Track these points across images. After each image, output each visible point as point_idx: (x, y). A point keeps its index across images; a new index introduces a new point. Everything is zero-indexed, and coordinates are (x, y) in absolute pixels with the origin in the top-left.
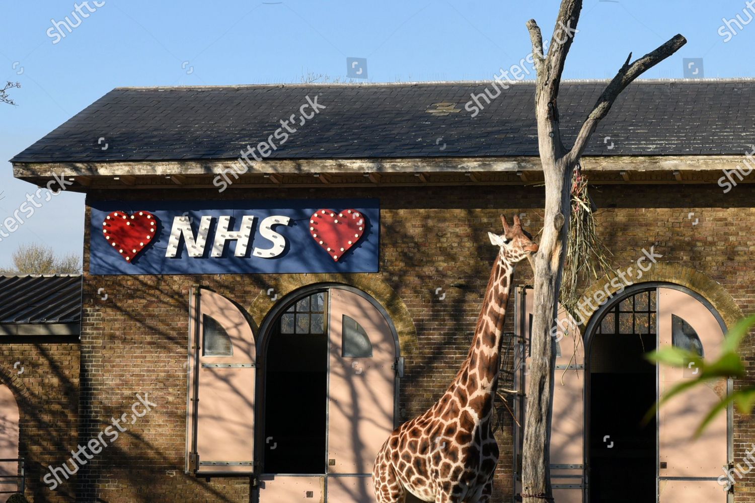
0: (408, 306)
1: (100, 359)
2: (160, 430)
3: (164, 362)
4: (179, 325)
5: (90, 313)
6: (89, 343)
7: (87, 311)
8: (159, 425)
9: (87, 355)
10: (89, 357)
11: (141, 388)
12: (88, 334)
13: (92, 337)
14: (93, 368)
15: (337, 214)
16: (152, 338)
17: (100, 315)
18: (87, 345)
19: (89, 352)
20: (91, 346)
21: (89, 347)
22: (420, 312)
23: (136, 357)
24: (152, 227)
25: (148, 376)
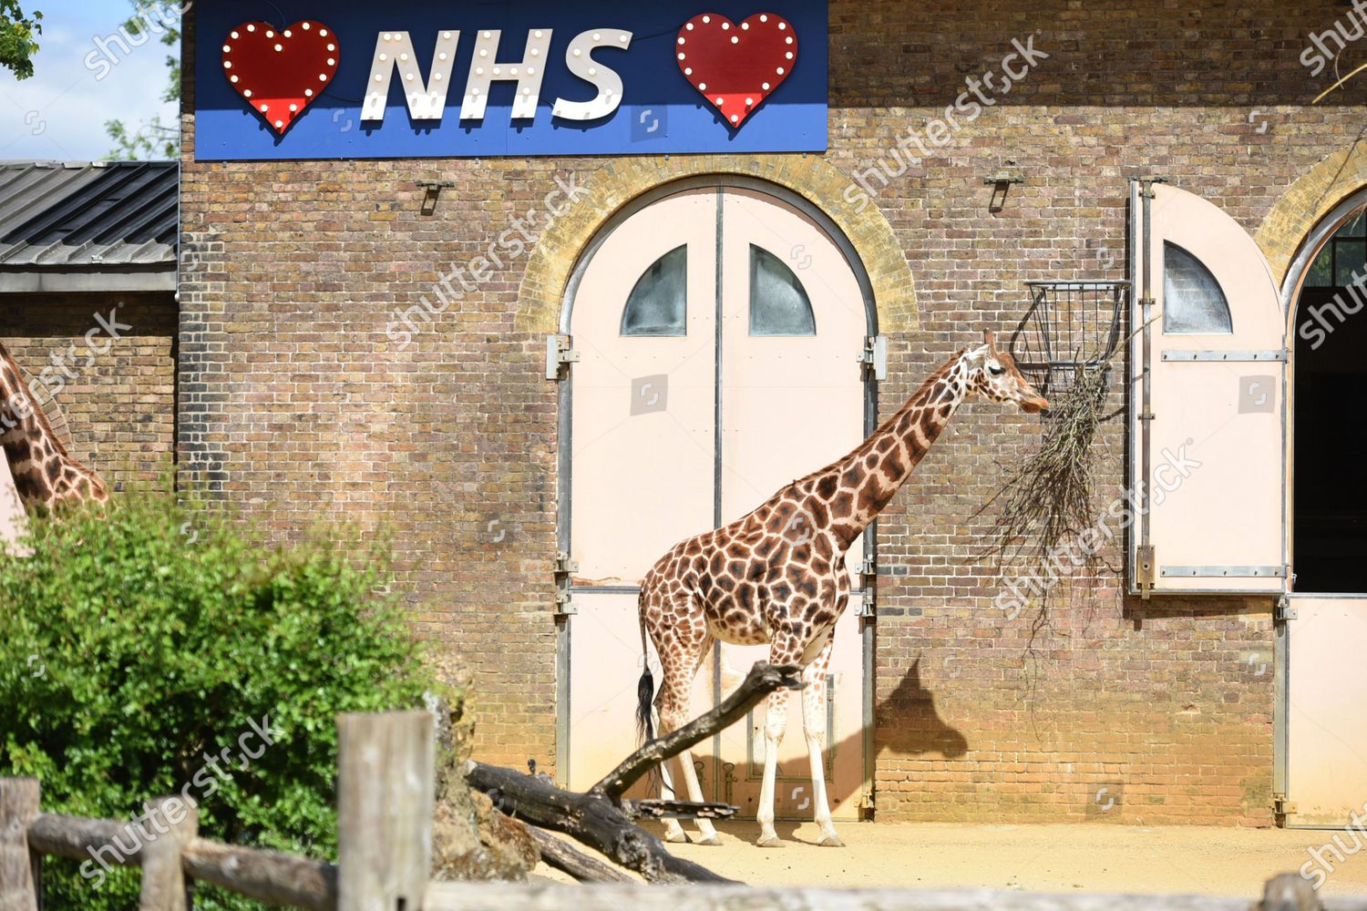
0: (894, 224)
1: (222, 343)
2: (357, 494)
3: (361, 348)
4: (393, 269)
5: (198, 244)
6: (197, 307)
7: (191, 239)
8: (354, 485)
9: (193, 334)
10: (198, 338)
11: (311, 404)
12: (194, 288)
13: (204, 296)
14: (208, 363)
15: (736, 24)
16: (334, 297)
17: (217, 248)
18: (193, 313)
19: (197, 328)
20: (201, 313)
21: (196, 318)
22: (920, 237)
23: (302, 338)
24: (331, 55)
25: (327, 378)
